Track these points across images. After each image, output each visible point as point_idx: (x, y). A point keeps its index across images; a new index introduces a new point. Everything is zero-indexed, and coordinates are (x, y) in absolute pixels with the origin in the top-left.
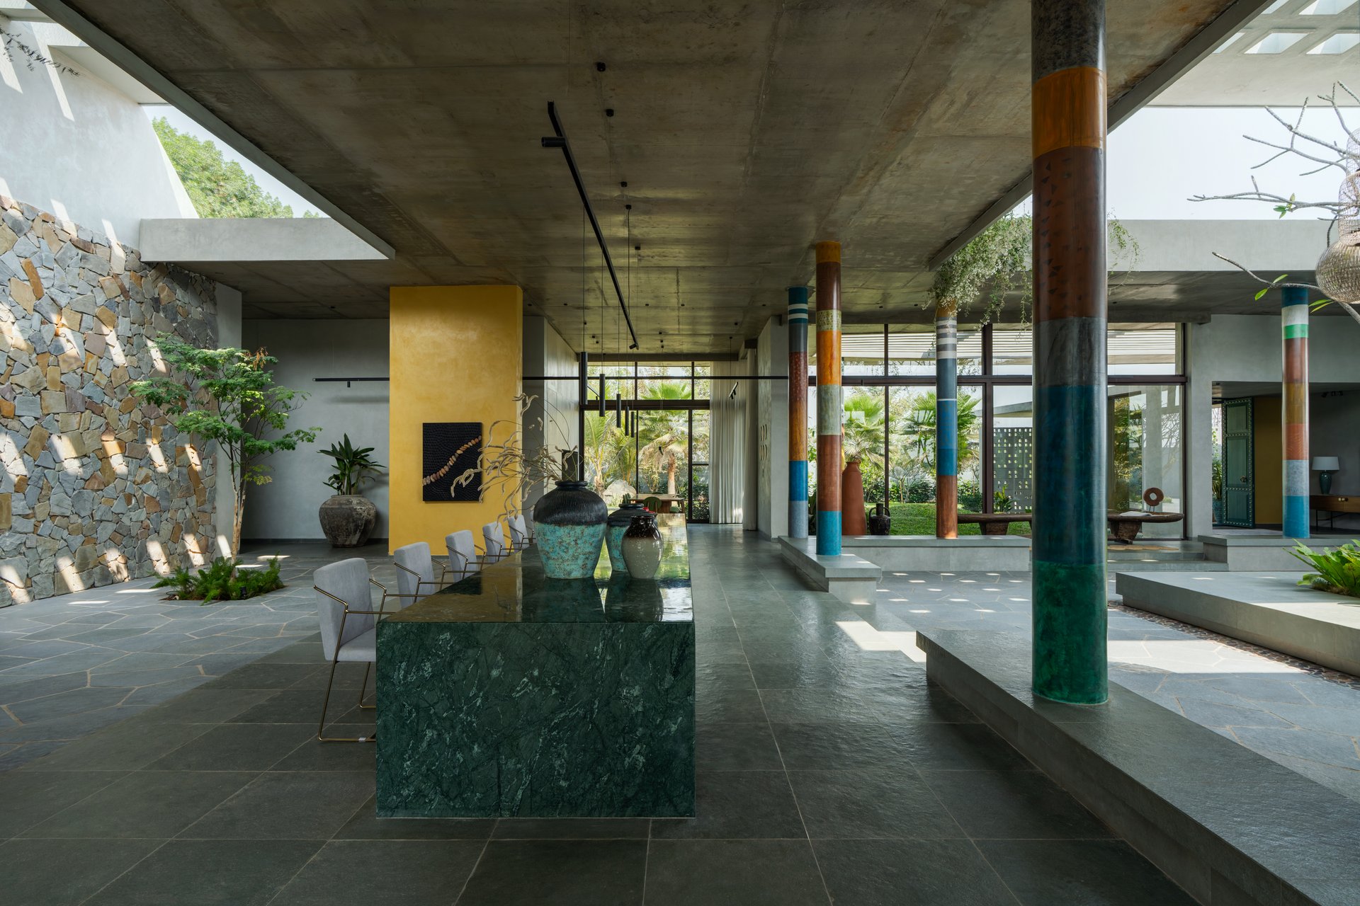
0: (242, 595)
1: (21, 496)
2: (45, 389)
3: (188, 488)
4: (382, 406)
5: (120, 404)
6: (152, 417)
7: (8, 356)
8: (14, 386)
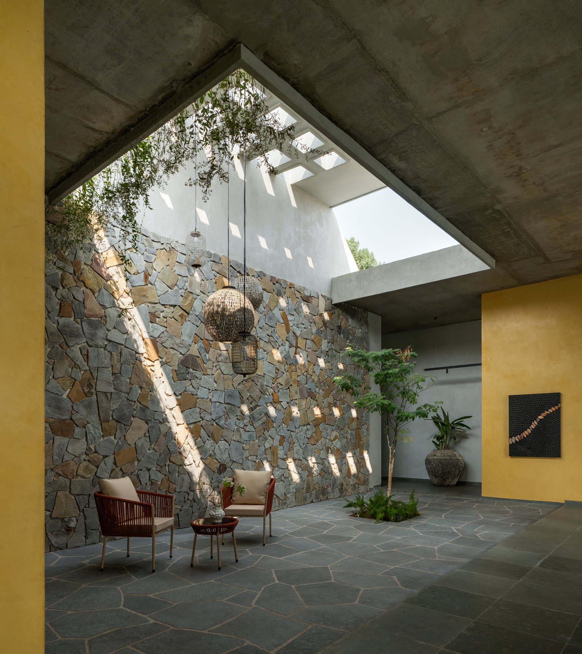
0: (397, 519)
1: (281, 447)
2: (291, 385)
3: (355, 444)
4: (478, 384)
5: (323, 392)
6: (338, 400)
7: (276, 368)
8: (279, 385)
